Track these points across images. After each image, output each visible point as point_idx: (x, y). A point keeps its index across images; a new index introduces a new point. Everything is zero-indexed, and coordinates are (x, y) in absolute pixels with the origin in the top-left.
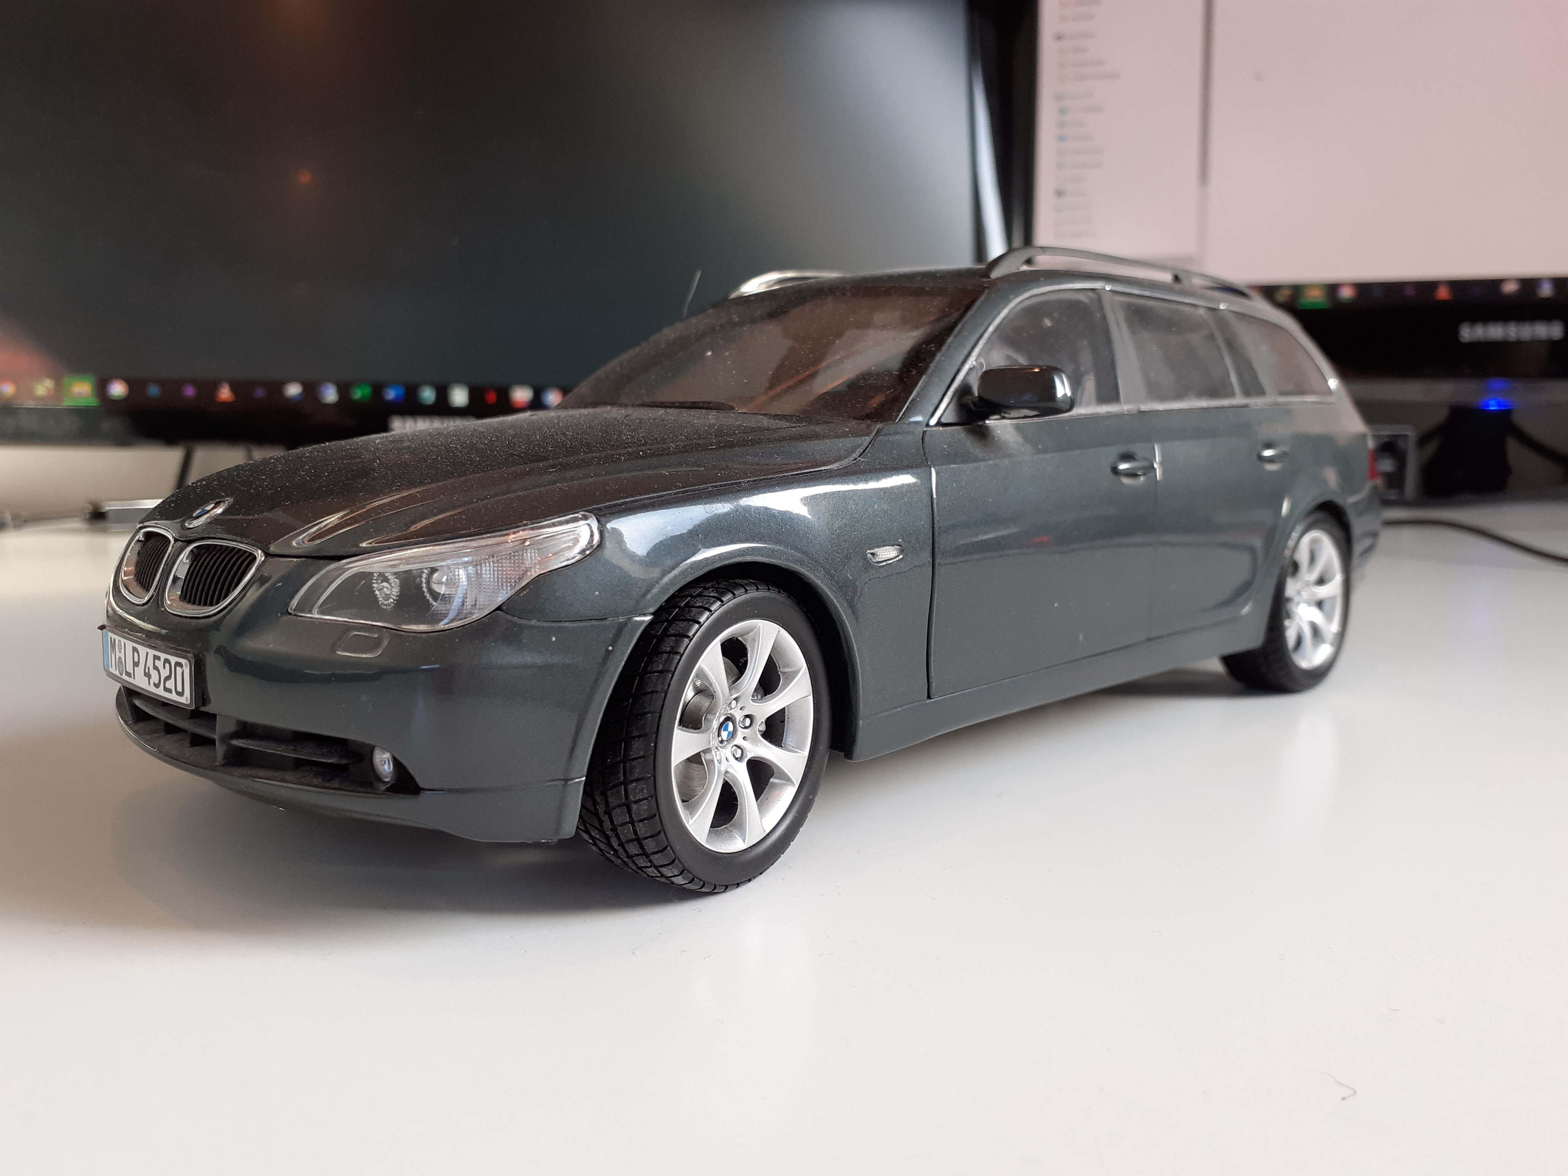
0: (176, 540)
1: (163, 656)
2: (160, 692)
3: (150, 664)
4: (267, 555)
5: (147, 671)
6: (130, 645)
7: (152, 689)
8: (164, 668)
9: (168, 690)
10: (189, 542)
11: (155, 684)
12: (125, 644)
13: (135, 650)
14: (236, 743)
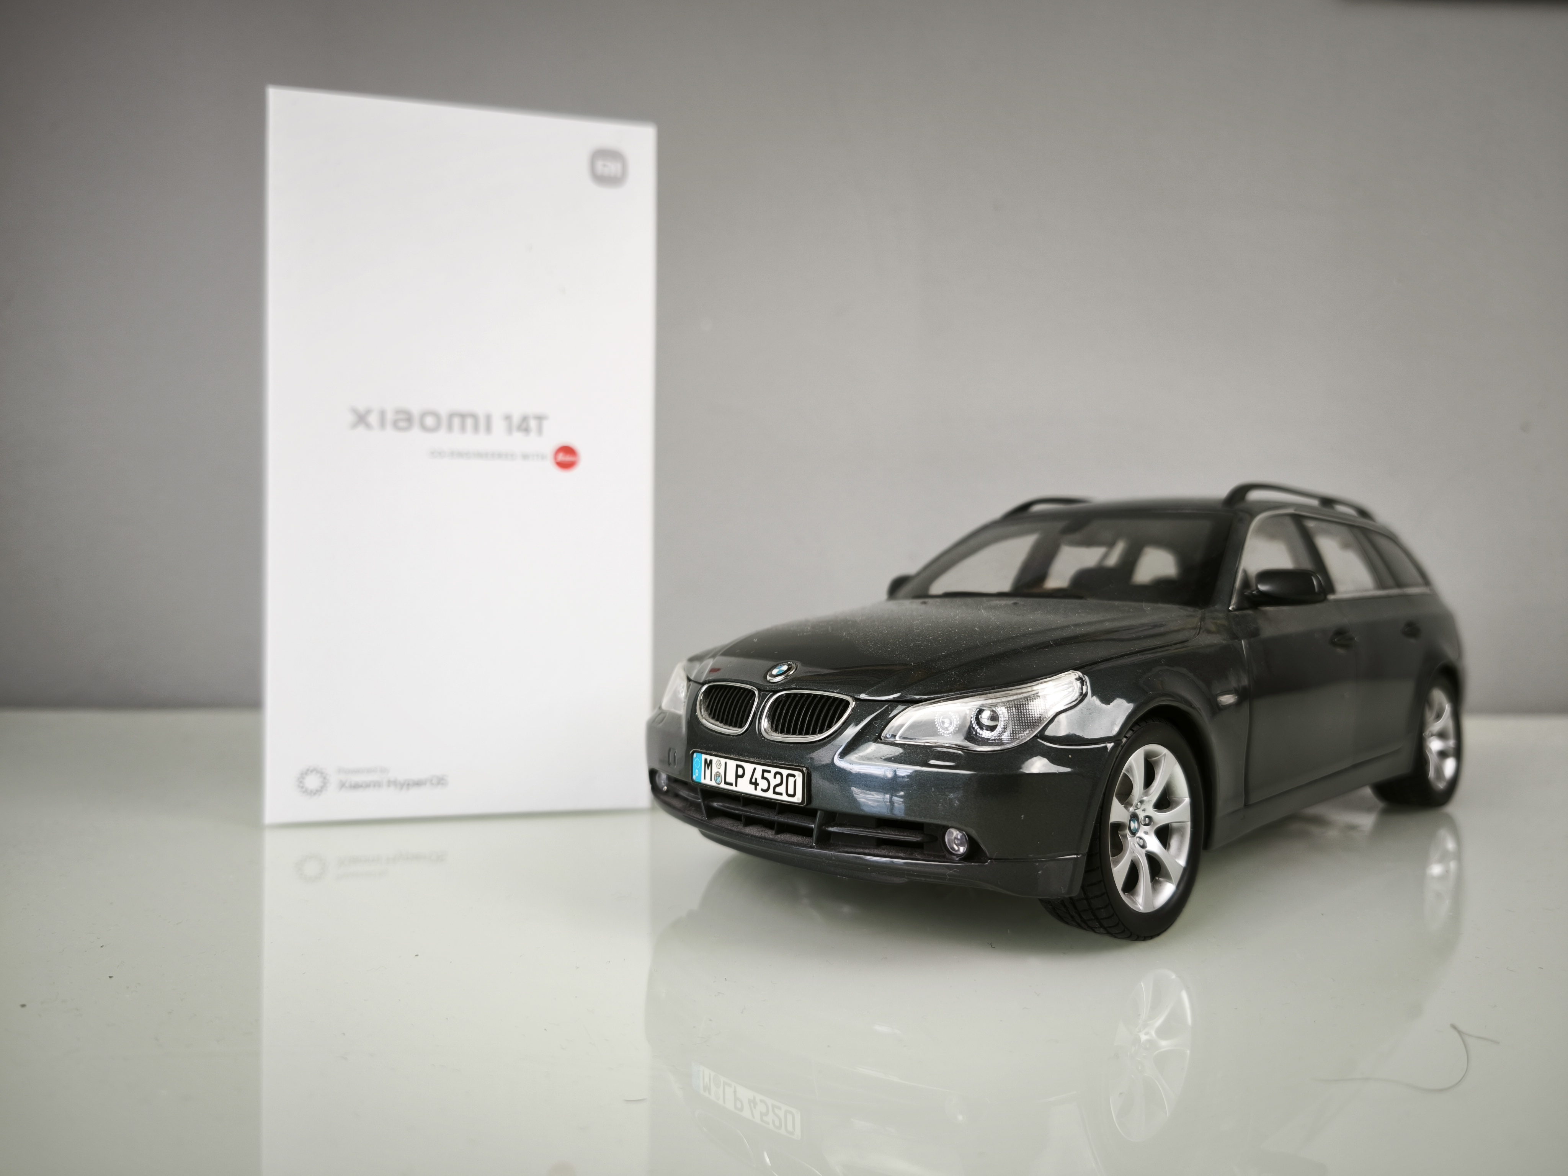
0: (759, 690)
1: (774, 770)
2: (770, 795)
3: (758, 775)
4: (857, 700)
5: (753, 780)
6: (732, 764)
7: (759, 793)
8: (775, 777)
9: (781, 794)
10: (776, 692)
11: (762, 790)
12: (726, 763)
13: (738, 766)
14: (831, 829)
